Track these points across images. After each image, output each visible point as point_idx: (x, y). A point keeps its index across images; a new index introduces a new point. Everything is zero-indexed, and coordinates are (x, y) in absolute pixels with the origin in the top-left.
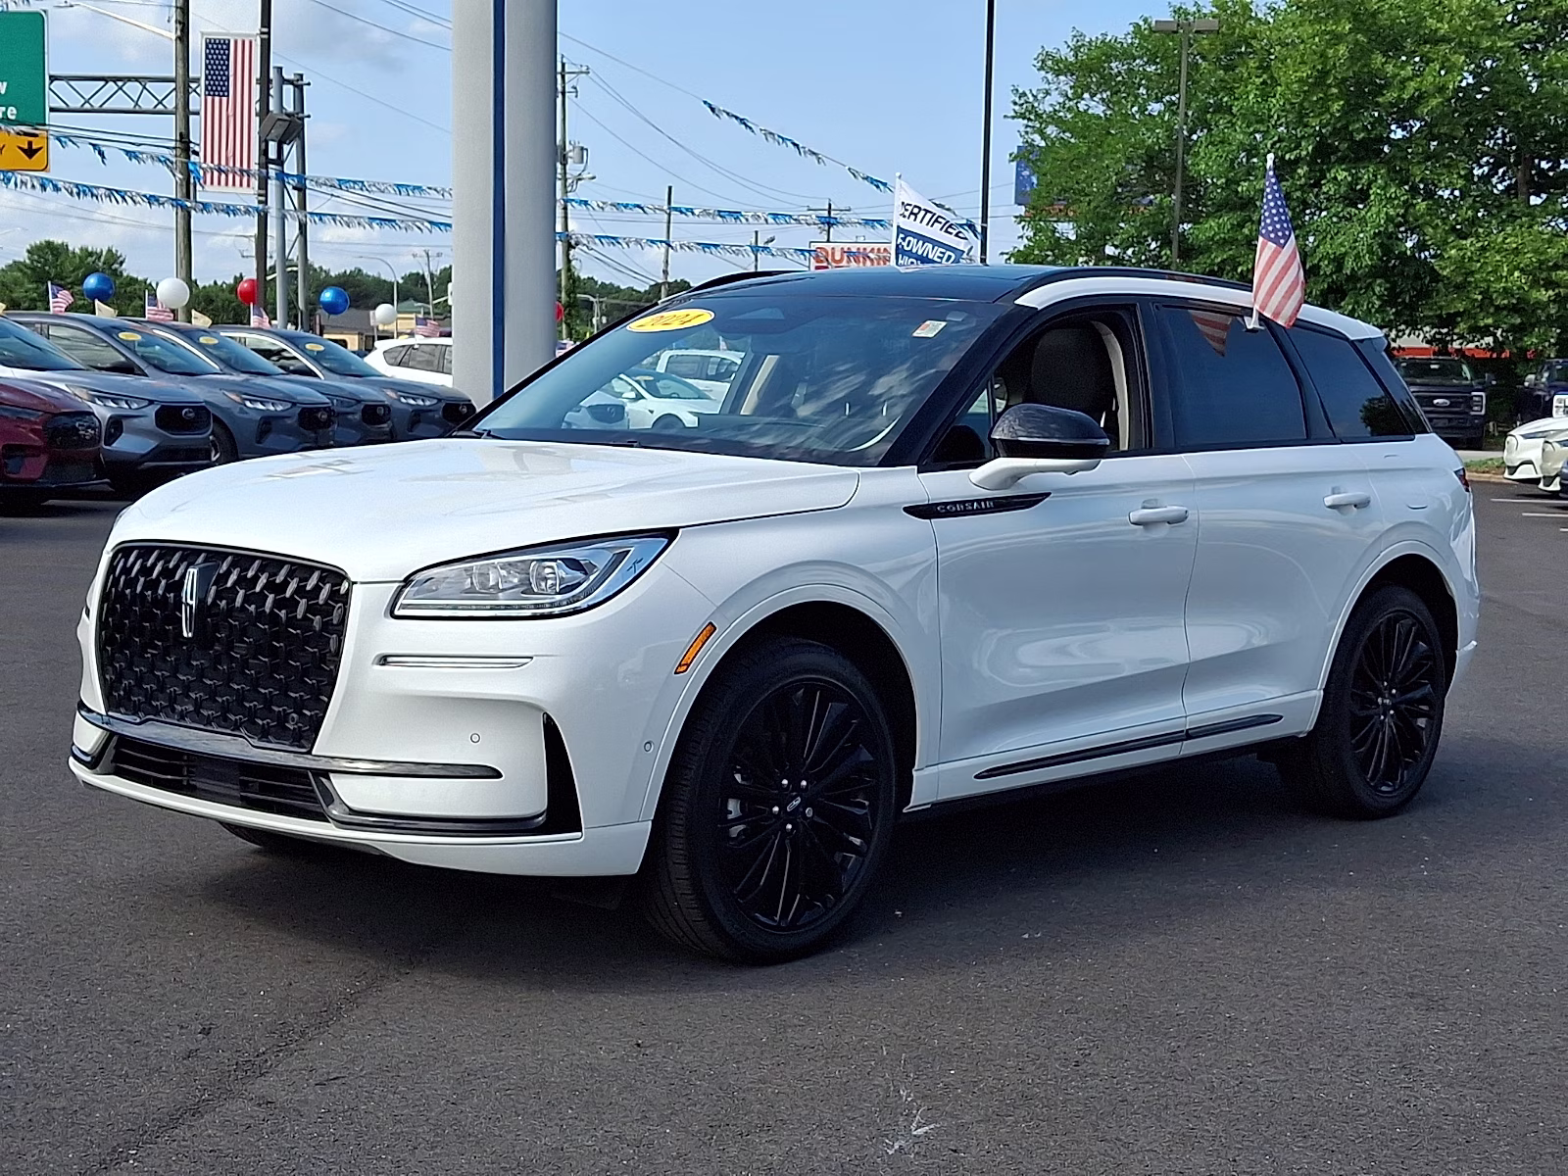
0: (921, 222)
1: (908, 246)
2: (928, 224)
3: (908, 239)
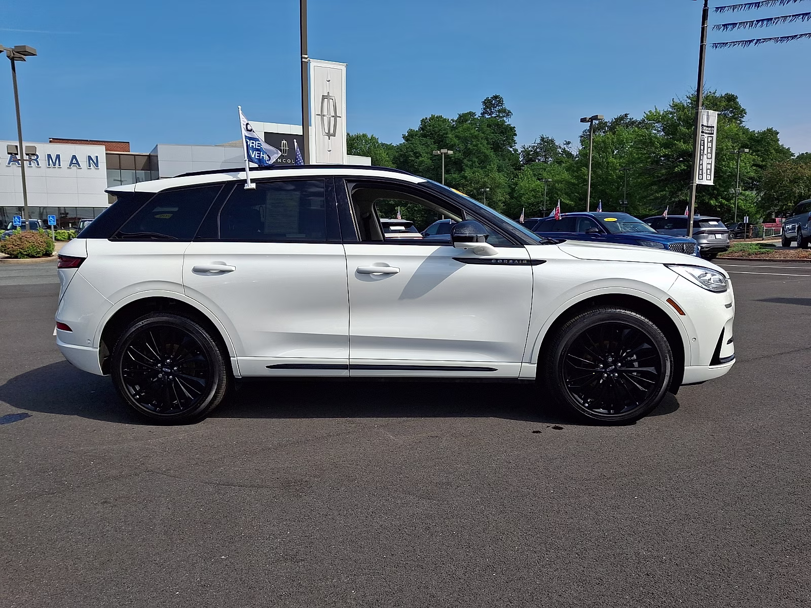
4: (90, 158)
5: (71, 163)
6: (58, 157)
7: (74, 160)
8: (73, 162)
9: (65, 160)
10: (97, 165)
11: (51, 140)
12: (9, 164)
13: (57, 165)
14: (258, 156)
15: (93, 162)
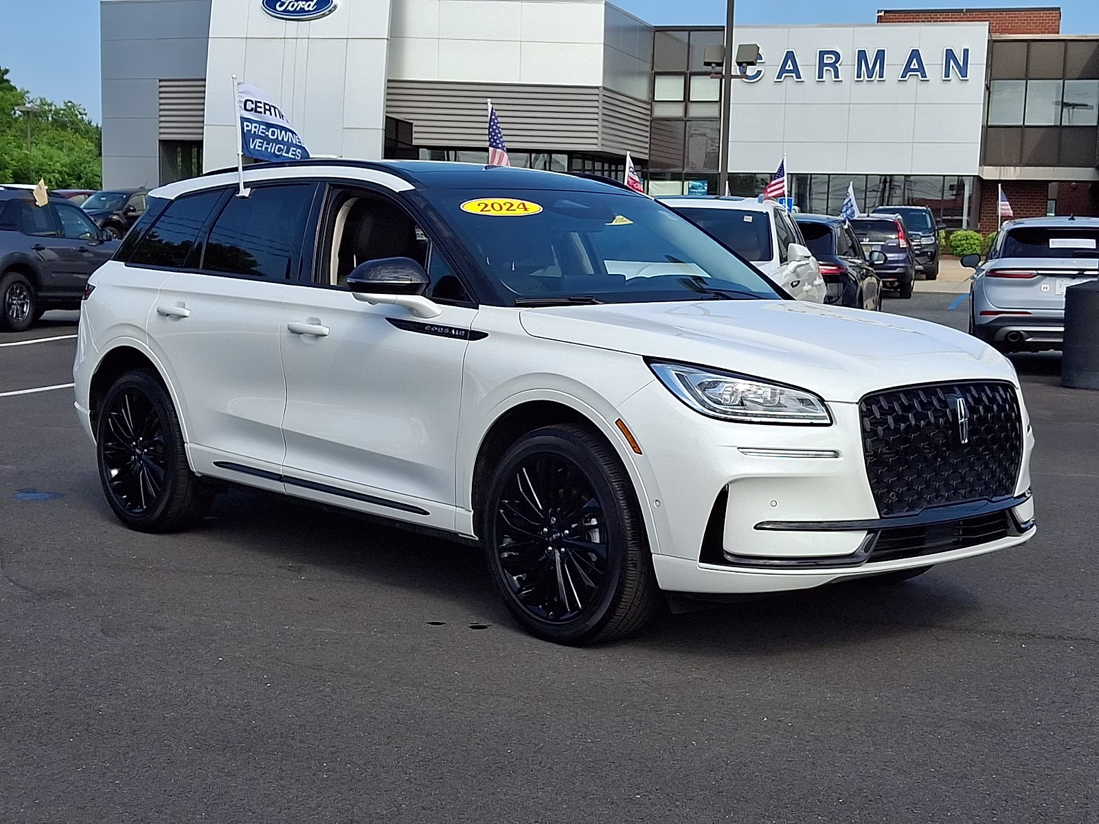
1: (273, 135)
4: (950, 54)
5: (908, 69)
6: (880, 55)
7: (915, 61)
8: (912, 67)
9: (895, 62)
10: (963, 71)
11: (882, 14)
12: (779, 77)
13: (876, 77)
14: (259, 146)
15: (955, 62)
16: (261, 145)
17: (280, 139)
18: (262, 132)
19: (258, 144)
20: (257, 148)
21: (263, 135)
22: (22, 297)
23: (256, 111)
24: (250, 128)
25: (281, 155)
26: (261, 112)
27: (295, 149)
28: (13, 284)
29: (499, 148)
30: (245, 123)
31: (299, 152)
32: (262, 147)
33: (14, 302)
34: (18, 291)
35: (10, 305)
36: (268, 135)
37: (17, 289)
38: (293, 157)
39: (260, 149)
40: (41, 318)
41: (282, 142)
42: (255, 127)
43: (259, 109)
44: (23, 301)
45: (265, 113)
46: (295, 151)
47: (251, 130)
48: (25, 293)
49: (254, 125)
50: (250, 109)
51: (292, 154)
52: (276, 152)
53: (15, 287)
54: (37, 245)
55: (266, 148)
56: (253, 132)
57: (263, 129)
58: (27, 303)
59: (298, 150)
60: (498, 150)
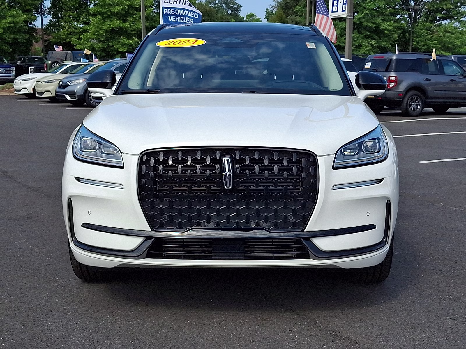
0: (180, 3)
1: (177, 13)
2: (183, 4)
3: (176, 10)
16: (175, 19)
17: (181, 14)
18: (173, 13)
19: (173, 19)
20: (173, 21)
21: (174, 14)
22: (417, 101)
23: (169, 3)
24: (166, 12)
25: (184, 22)
26: (172, 3)
27: (189, 18)
28: (412, 96)
29: (321, 14)
30: (165, 10)
31: (191, 20)
32: (175, 20)
33: (413, 104)
34: (415, 99)
35: (410, 105)
36: (176, 13)
37: (414, 98)
38: (188, 22)
39: (174, 21)
40: (447, 111)
41: (182, 16)
42: (169, 11)
43: (171, 2)
44: (417, 104)
45: (174, 3)
46: (189, 19)
47: (167, 12)
48: (419, 100)
49: (168, 10)
50: (167, 2)
51: (187, 21)
52: (182, 21)
53: (413, 97)
54: (427, 78)
55: (177, 20)
56: (168, 13)
57: (172, 11)
58: (420, 104)
59: (191, 19)
60: (320, 15)
